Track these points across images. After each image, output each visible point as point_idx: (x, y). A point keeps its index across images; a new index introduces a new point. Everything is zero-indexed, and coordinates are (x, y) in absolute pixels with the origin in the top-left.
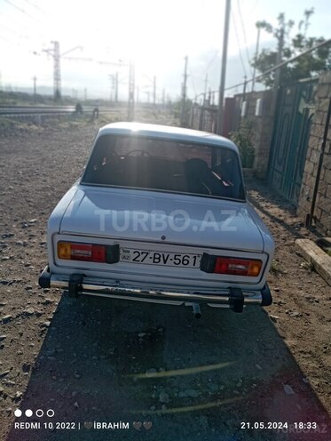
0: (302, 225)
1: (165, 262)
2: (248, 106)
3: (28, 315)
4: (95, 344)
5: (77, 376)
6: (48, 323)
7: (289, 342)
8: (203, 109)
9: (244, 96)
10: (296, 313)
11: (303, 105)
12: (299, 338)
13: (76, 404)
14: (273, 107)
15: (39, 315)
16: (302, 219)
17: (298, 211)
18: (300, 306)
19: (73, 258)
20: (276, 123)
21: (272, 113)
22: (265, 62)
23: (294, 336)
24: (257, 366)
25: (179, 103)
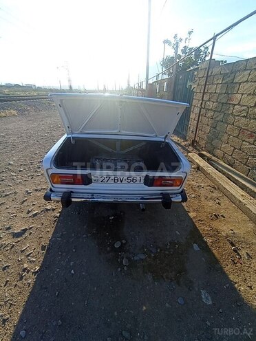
0: (190, 145)
1: (121, 181)
2: (160, 87)
3: (47, 210)
4: (85, 227)
5: (74, 250)
6: (58, 215)
7: (192, 215)
8: (138, 90)
9: (157, 82)
10: (193, 196)
11: (189, 84)
12: (197, 211)
13: (72, 272)
14: (173, 86)
15: (53, 210)
16: (189, 142)
17: (187, 138)
18: (195, 191)
19: (62, 183)
20: (174, 94)
21: (172, 89)
22: (168, 63)
23: (194, 210)
24: (177, 232)
25: (127, 89)
